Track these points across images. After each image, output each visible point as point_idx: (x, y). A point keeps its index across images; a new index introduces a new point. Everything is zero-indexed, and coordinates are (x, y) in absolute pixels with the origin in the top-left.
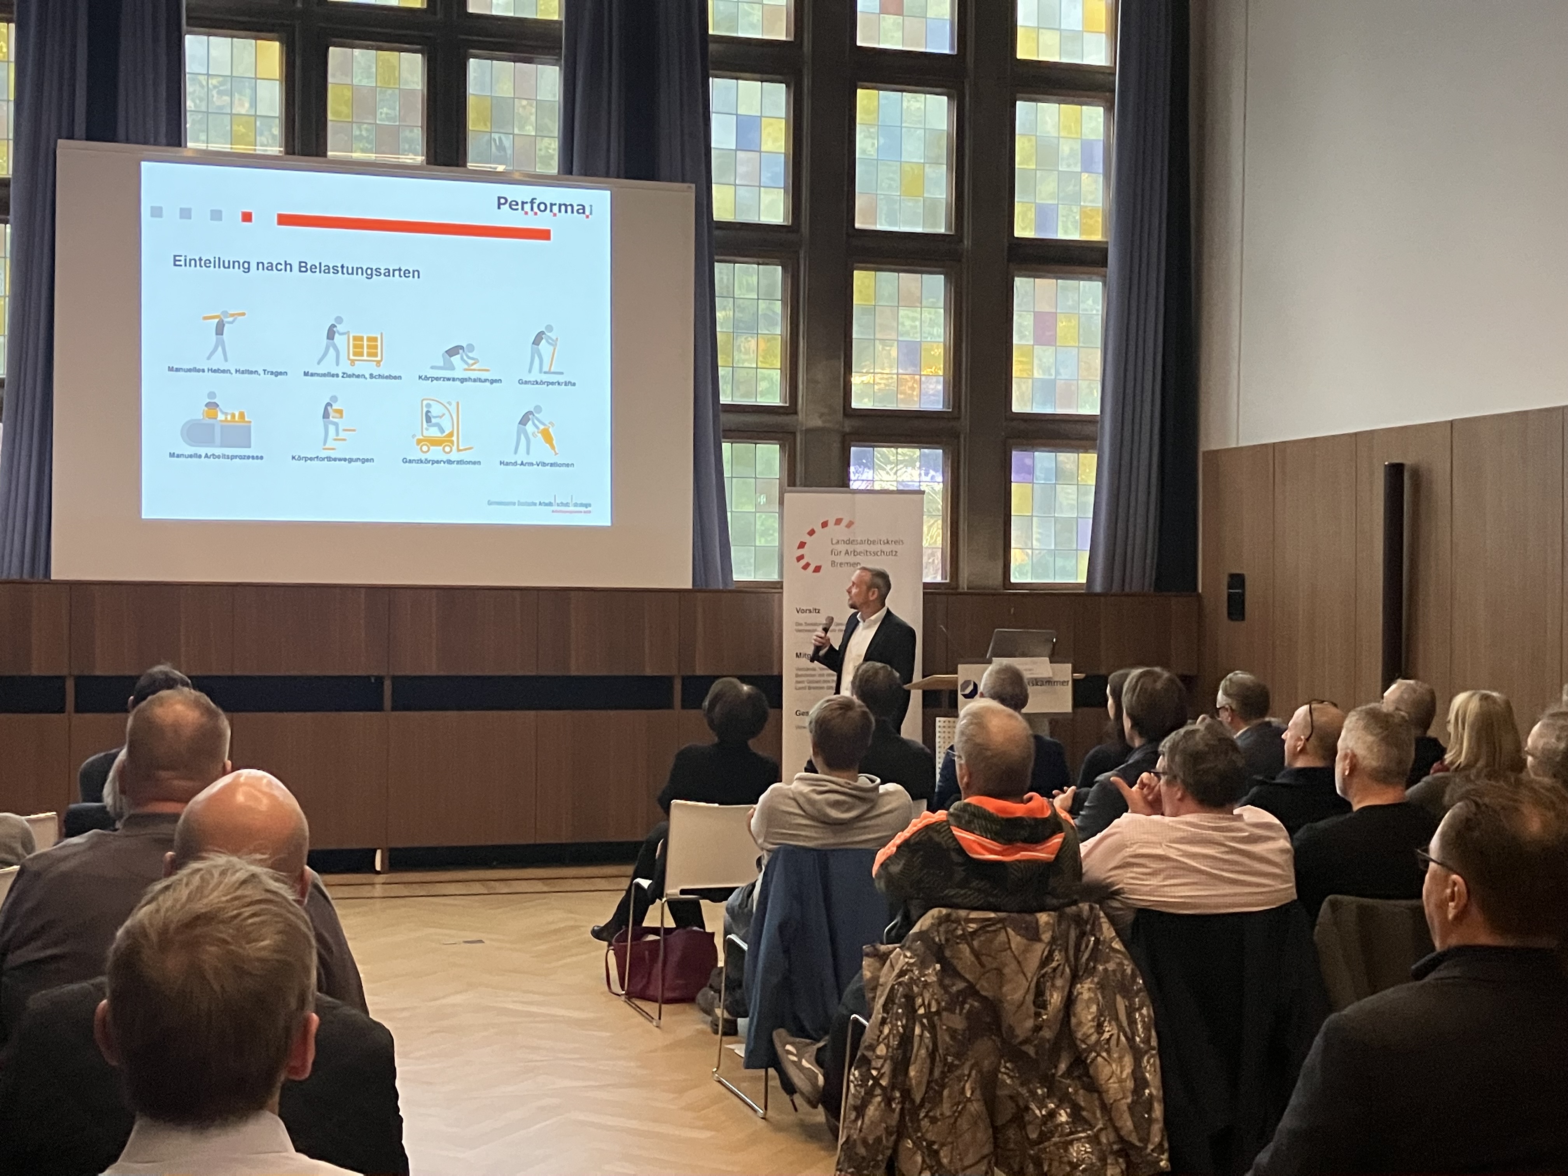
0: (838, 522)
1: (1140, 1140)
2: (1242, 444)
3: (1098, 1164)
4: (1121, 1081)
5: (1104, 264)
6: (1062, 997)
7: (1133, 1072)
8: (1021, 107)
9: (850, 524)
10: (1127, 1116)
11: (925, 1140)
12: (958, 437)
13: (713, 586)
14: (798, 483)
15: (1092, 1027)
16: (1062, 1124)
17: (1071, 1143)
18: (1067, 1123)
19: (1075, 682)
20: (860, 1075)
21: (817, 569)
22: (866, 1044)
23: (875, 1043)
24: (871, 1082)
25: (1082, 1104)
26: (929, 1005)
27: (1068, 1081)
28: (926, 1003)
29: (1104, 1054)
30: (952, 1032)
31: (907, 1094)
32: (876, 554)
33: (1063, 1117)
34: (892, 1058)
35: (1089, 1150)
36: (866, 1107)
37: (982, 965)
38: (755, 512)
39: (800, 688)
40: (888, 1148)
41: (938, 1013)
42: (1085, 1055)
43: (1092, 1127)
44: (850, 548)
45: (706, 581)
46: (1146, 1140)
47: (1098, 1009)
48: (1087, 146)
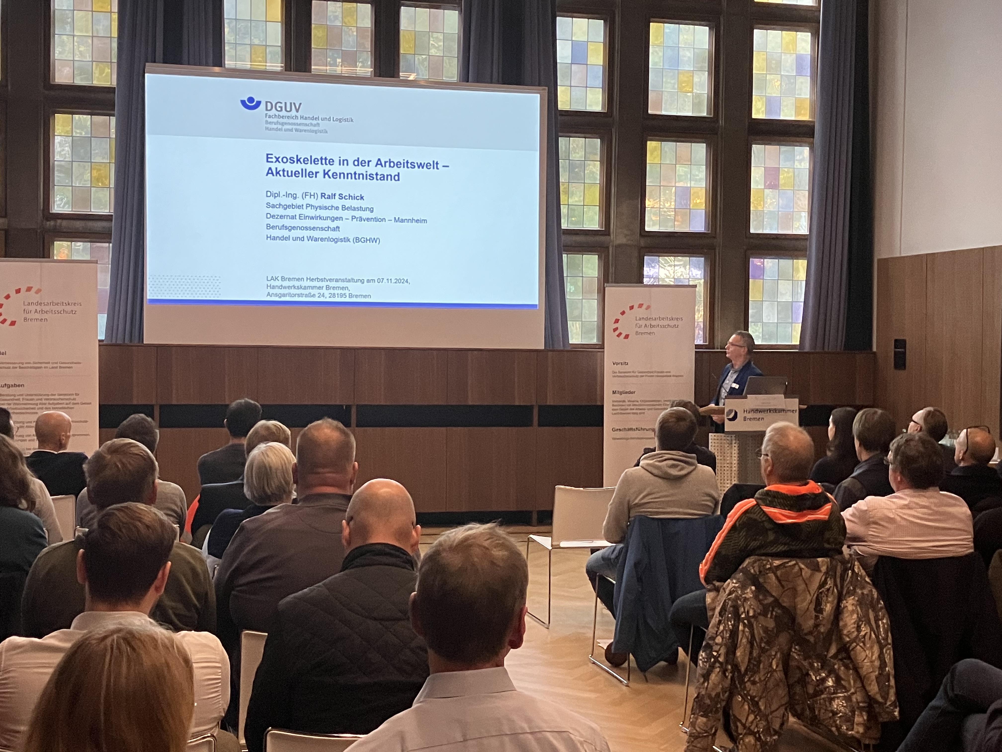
0: (640, 306)
1: (882, 697)
2: (903, 255)
3: (850, 714)
4: (872, 662)
5: (812, 135)
6: (832, 608)
7: (879, 656)
8: (757, 33)
9: (648, 307)
10: (874, 682)
11: (749, 695)
12: (715, 249)
13: (557, 347)
14: (610, 280)
15: (853, 628)
16: (828, 687)
17: (833, 699)
18: (832, 686)
19: (801, 411)
20: (706, 654)
21: (627, 337)
22: (709, 636)
23: (715, 636)
24: (712, 660)
25: (843, 676)
26: (748, 612)
27: (835, 661)
28: (746, 610)
29: (861, 644)
30: (766, 630)
31: (736, 667)
32: (664, 327)
33: (830, 683)
34: (725, 645)
35: (845, 705)
36: (710, 675)
37: (783, 587)
38: (582, 299)
39: (615, 414)
40: (723, 700)
41: (753, 617)
42: (848, 646)
43: (847, 691)
44: (648, 323)
45: (553, 345)
46: (886, 698)
47: (858, 617)
48: (799, 59)
